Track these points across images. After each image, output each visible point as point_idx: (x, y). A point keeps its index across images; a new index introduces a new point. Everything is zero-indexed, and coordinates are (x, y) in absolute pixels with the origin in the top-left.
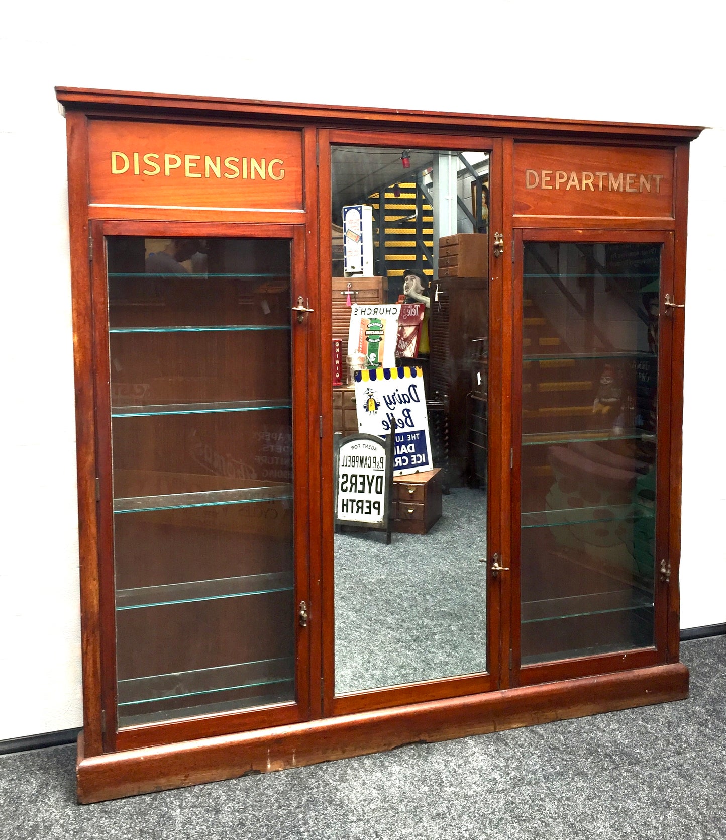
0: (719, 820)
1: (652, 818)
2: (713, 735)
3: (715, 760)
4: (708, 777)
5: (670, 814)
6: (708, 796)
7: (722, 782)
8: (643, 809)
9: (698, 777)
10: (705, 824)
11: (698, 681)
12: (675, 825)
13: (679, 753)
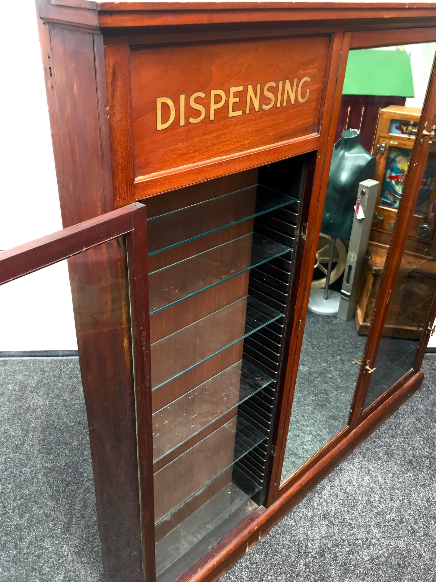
0: (394, 490)
1: (355, 478)
2: (421, 428)
3: (413, 447)
4: (403, 458)
5: (367, 479)
6: (396, 471)
7: (409, 463)
8: (352, 470)
9: (397, 456)
10: (384, 490)
11: (431, 386)
12: (366, 486)
13: (393, 437)
